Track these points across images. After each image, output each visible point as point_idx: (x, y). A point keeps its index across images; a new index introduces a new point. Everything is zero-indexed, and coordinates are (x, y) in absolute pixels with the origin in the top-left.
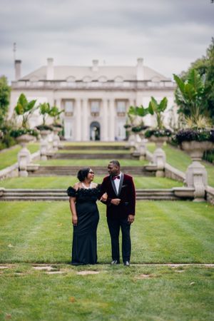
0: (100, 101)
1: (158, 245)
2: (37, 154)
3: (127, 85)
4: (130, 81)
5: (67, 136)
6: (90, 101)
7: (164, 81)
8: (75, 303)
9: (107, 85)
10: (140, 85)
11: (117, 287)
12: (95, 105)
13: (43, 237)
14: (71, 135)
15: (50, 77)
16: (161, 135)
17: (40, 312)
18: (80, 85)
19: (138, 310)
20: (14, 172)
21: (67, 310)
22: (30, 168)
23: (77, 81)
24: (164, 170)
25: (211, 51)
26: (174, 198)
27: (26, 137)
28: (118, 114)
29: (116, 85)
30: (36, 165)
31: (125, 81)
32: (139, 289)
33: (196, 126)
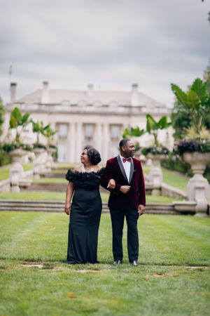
0: (94, 125)
1: (167, 248)
2: (30, 172)
3: (121, 110)
4: (125, 107)
5: (60, 159)
6: (85, 125)
7: (158, 107)
8: (75, 299)
9: (101, 110)
10: (135, 111)
11: (127, 284)
12: (89, 129)
13: (33, 238)
14: (64, 158)
15: (45, 100)
16: (158, 153)
17: (27, 308)
18: (74, 109)
19: (160, 309)
20: (5, 187)
21: (65, 307)
22: (23, 184)
23: (72, 105)
24: (160, 189)
25: (208, 73)
26: (174, 212)
27: (19, 151)
28: (112, 139)
29: (110, 110)
30: (29, 181)
31: (120, 106)
32: (155, 287)
33: (199, 136)
